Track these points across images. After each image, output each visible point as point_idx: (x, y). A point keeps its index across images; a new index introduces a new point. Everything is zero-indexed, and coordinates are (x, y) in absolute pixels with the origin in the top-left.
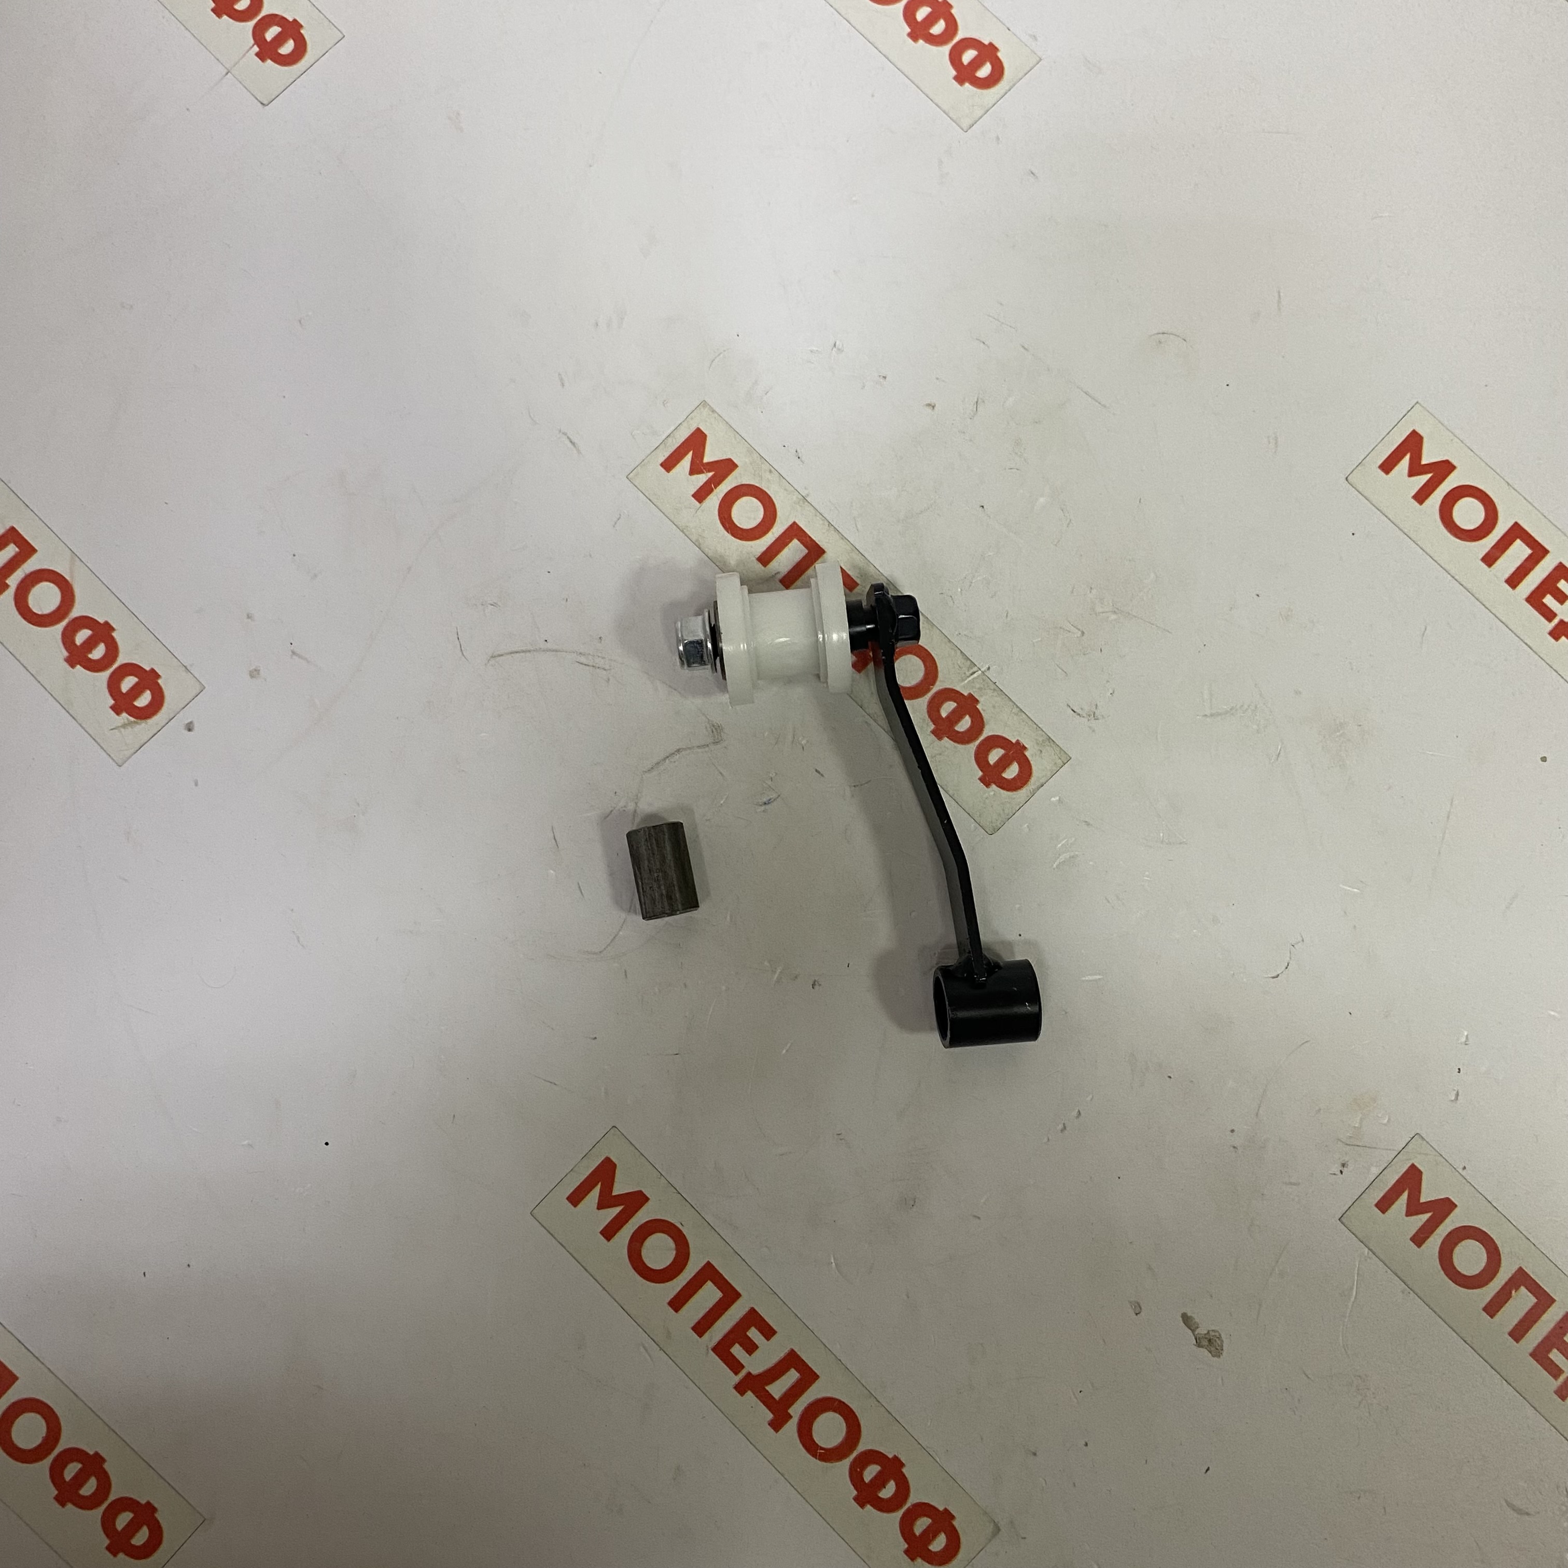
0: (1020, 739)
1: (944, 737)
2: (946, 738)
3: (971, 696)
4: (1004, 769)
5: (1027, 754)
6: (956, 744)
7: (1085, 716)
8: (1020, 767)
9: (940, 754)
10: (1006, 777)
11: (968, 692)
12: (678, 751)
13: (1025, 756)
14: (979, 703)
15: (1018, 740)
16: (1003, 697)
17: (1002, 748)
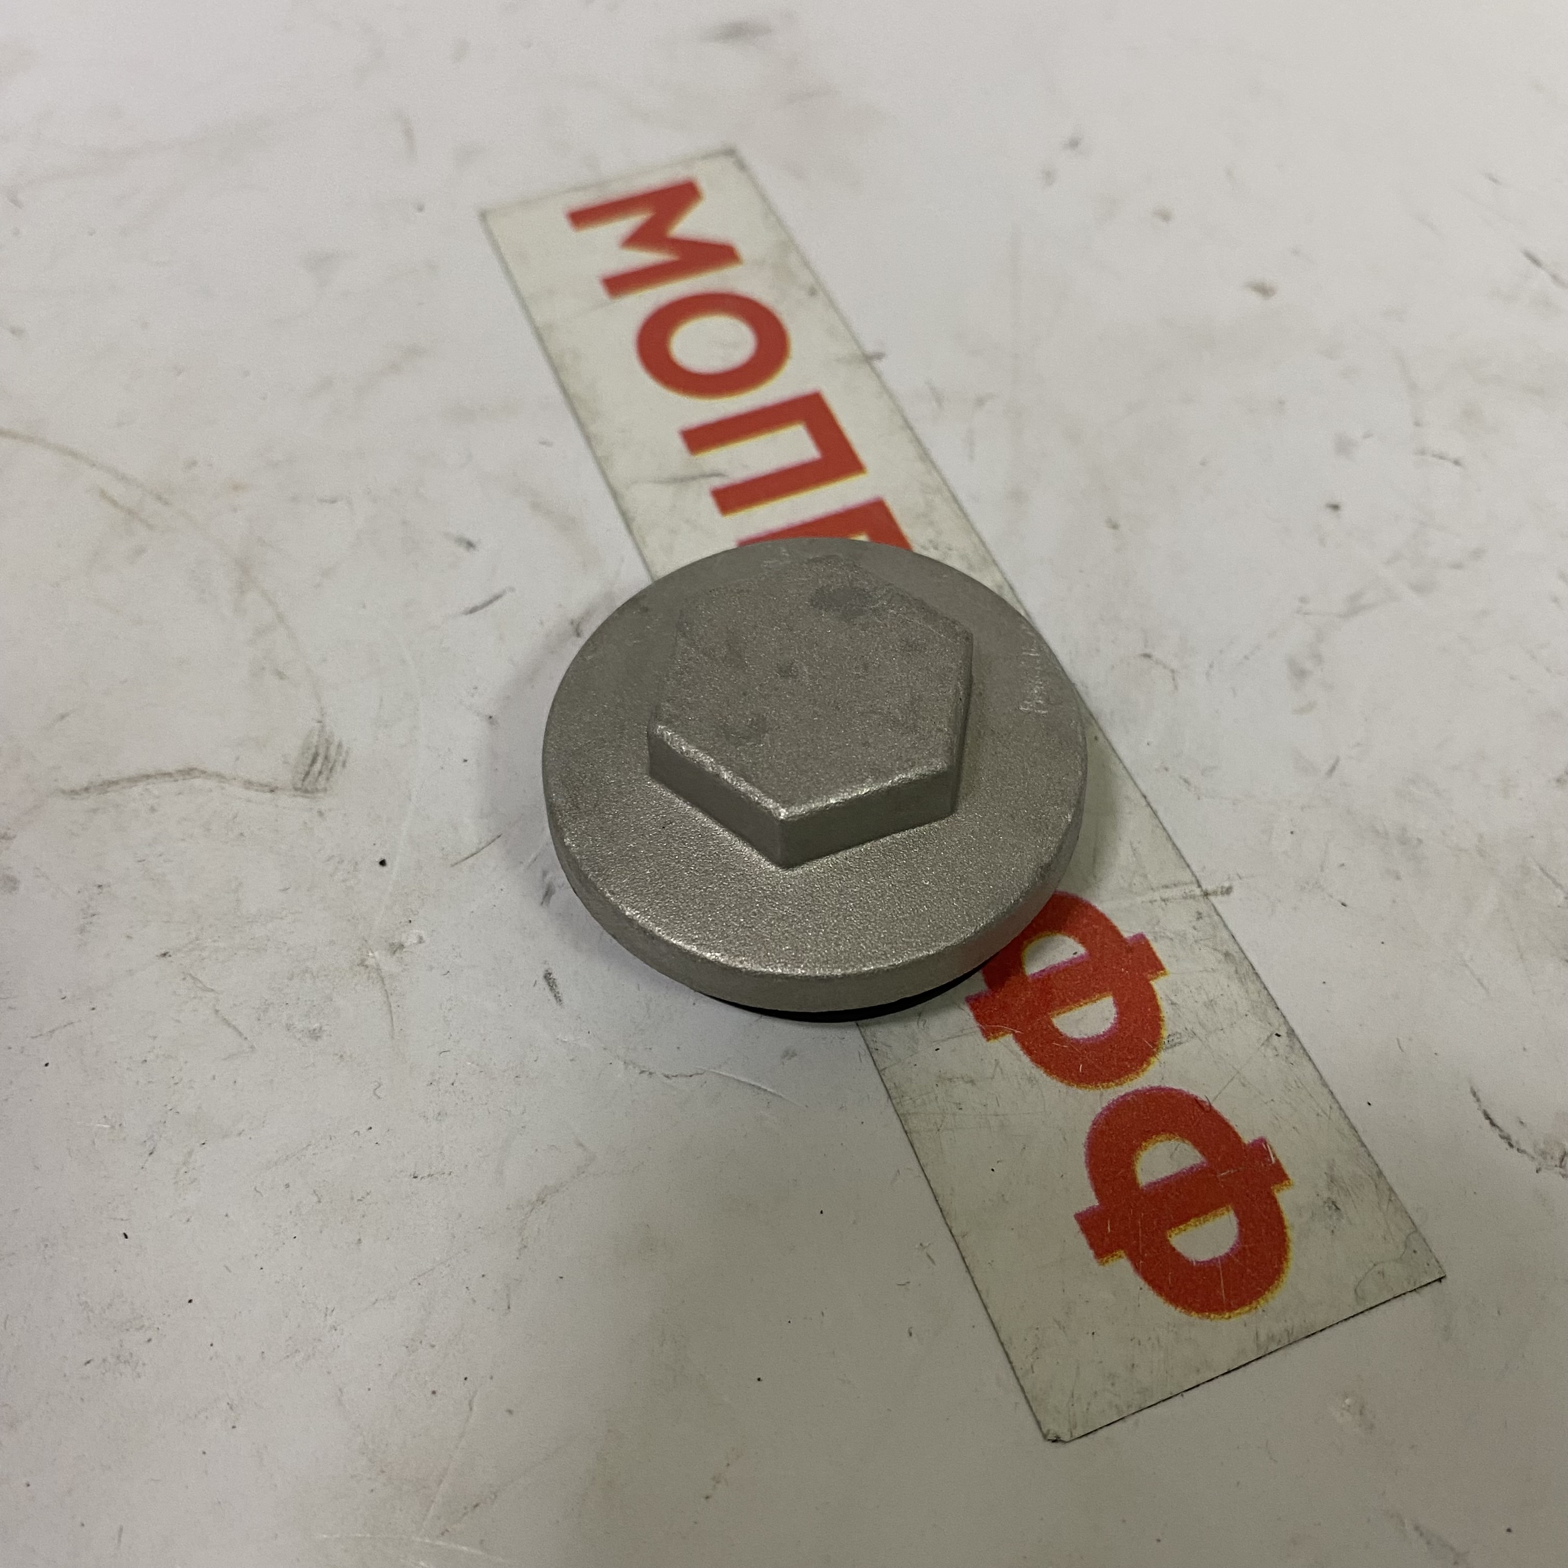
0: (1270, 1140)
1: (1007, 1033)
2: (1009, 1038)
3: (1141, 947)
4: (1182, 1218)
5: (1285, 1198)
6: (1039, 1073)
7: (1530, 1150)
8: (1243, 1236)
9: (972, 1082)
10: (1179, 1249)
11: (1138, 931)
12: (189, 772)
13: (1275, 1202)
14: (1165, 974)
15: (1263, 1140)
16: (1252, 987)
17: (1196, 1144)
